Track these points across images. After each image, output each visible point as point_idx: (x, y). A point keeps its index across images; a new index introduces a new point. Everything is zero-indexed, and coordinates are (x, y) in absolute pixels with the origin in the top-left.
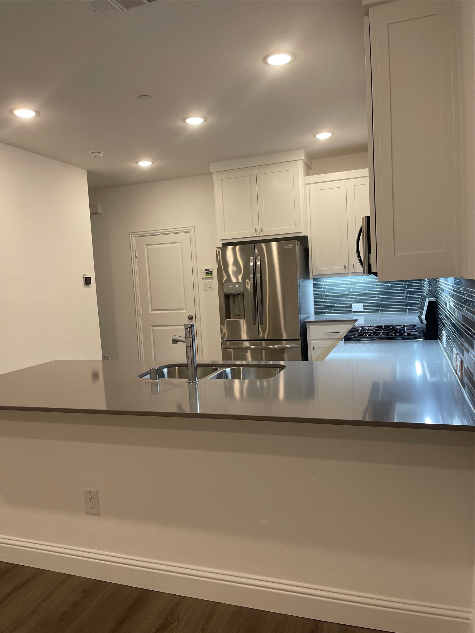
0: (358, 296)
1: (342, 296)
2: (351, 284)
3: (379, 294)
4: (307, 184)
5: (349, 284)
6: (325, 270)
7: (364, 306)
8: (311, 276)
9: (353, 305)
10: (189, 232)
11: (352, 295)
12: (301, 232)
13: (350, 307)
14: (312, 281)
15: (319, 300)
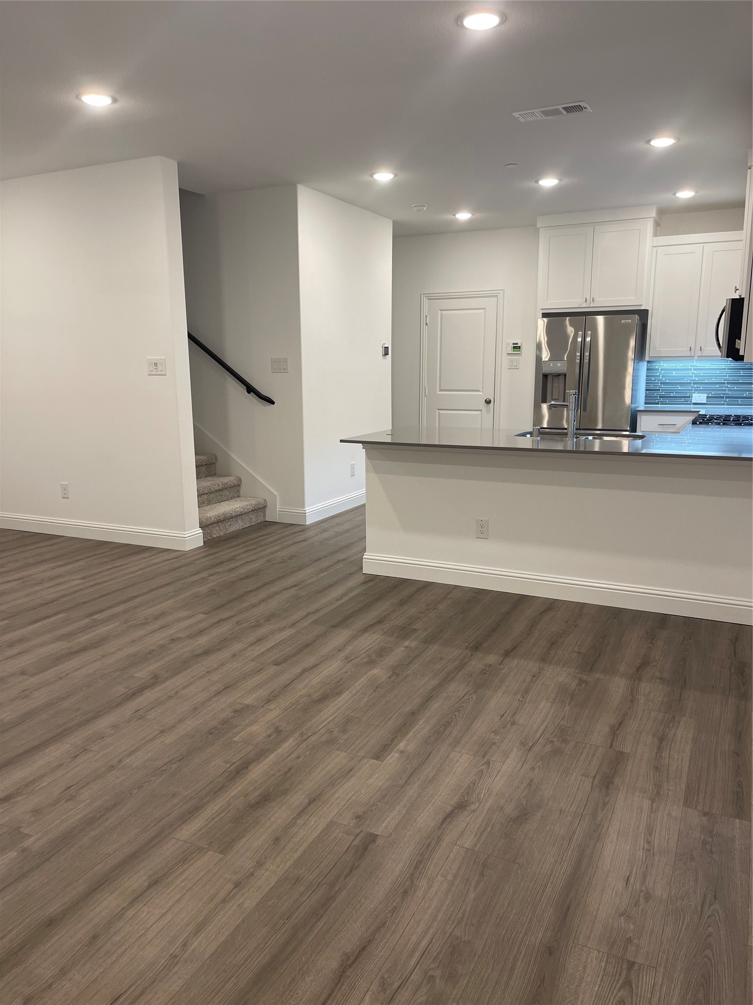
0: (700, 385)
1: (681, 384)
2: (694, 369)
3: (728, 383)
4: (654, 247)
5: (691, 369)
6: (665, 351)
7: (707, 397)
8: (647, 359)
9: (693, 395)
10: (496, 296)
11: (694, 383)
12: (642, 305)
13: (689, 397)
14: (645, 364)
15: (652, 387)
